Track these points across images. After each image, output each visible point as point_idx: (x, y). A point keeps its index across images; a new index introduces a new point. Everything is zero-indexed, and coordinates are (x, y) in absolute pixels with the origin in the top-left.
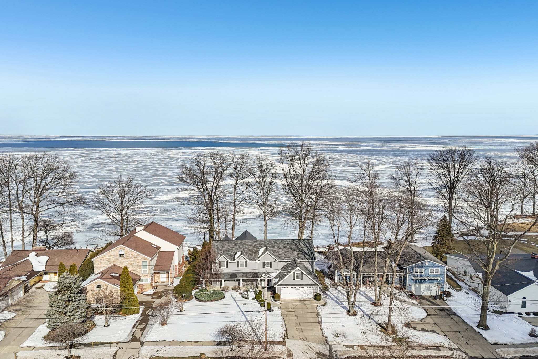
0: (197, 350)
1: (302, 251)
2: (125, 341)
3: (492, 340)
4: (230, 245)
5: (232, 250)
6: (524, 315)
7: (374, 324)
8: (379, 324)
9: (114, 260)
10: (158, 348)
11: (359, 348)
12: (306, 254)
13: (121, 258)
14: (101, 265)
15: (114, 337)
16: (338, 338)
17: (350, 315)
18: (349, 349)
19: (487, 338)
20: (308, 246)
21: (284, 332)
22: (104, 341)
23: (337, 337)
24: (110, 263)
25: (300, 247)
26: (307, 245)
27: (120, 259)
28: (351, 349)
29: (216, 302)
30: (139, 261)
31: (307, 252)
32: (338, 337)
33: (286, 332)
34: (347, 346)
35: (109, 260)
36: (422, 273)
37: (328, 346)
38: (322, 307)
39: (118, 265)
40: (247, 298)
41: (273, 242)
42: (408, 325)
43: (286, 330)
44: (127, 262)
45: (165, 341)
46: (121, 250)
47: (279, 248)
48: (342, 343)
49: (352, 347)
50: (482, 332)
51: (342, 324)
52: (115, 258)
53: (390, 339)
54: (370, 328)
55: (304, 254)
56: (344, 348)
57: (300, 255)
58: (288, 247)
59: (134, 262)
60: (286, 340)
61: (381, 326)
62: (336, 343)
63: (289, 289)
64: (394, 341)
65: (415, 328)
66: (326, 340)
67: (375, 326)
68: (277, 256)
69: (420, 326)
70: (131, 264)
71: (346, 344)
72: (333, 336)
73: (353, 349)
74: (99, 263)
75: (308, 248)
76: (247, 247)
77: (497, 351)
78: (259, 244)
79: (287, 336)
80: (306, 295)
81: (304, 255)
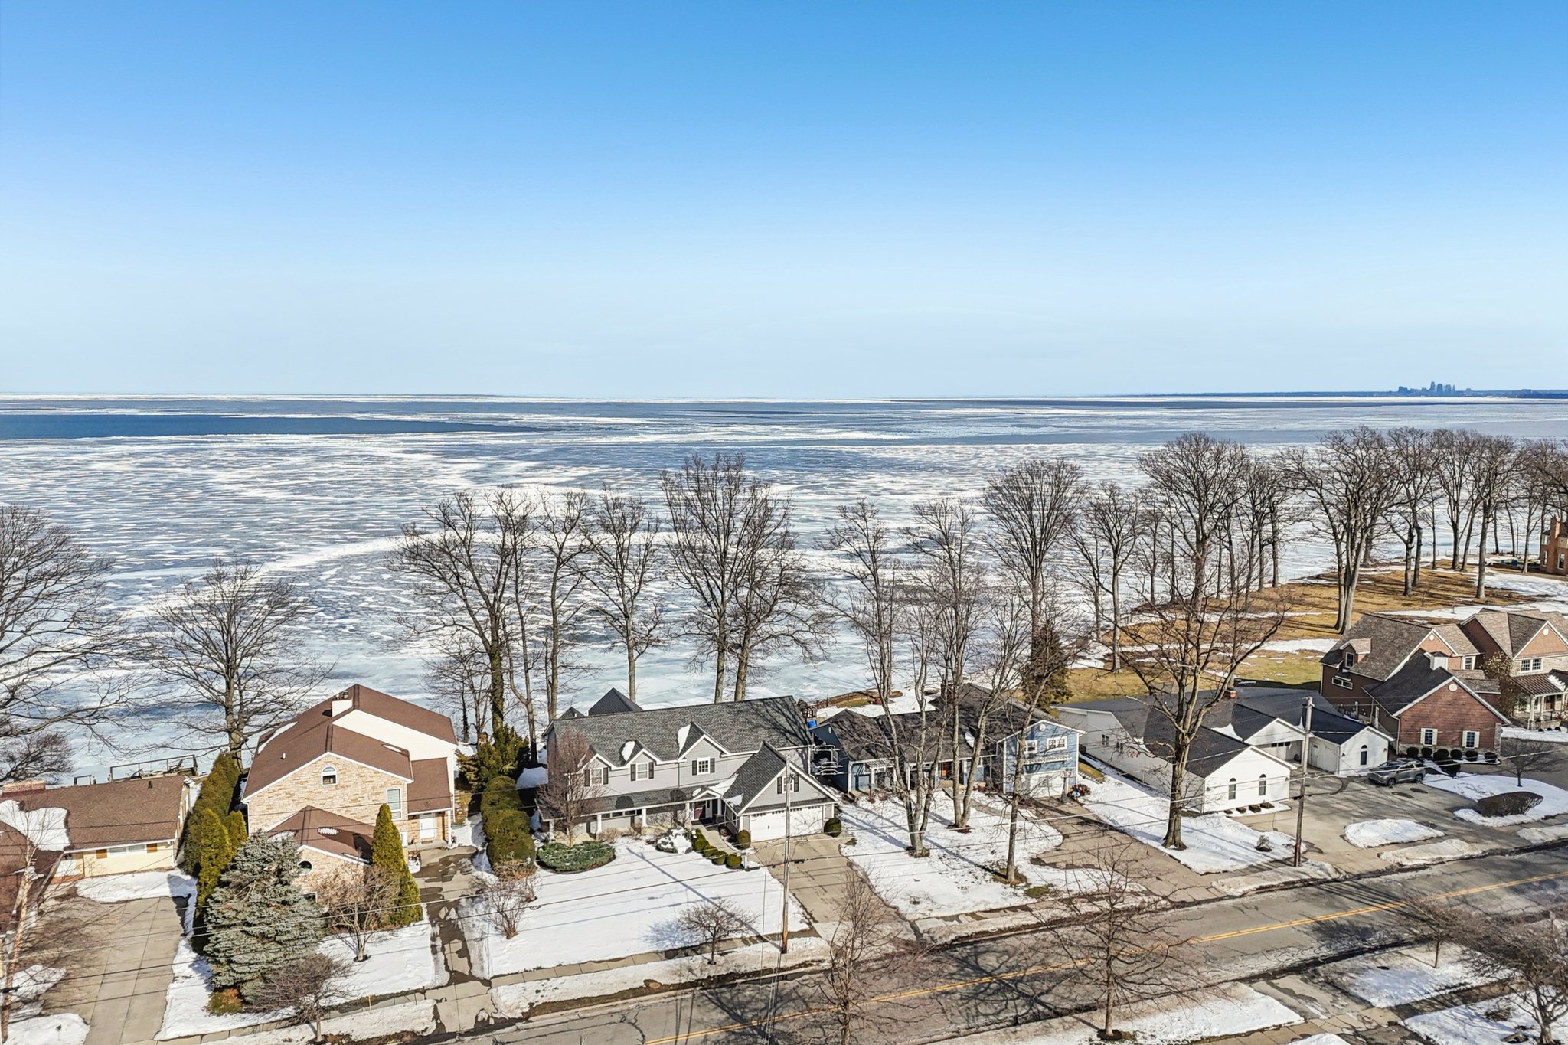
0: (631, 975)
1: (776, 727)
2: (438, 984)
3: (1199, 867)
4: (601, 729)
5: (610, 739)
6: (1236, 813)
7: (973, 868)
8: (983, 868)
9: (307, 795)
10: (537, 985)
11: (970, 918)
12: (788, 732)
13: (327, 789)
14: (271, 811)
15: (404, 978)
16: (918, 906)
17: (916, 857)
18: (951, 923)
19: (1189, 864)
20: (787, 713)
21: (801, 910)
22: (384, 993)
23: (915, 903)
24: (297, 804)
25: (769, 717)
26: (784, 710)
27: (324, 791)
28: (955, 922)
29: (602, 869)
30: (379, 790)
31: (789, 728)
32: (918, 903)
33: (805, 909)
34: (944, 918)
35: (292, 795)
36: (1033, 749)
37: (908, 925)
38: (850, 847)
39: (319, 807)
40: (674, 851)
41: (703, 711)
42: (1036, 861)
43: (802, 906)
44: (346, 797)
45: (539, 968)
46: (329, 765)
47: (723, 725)
48: (933, 915)
49: (956, 917)
50: (1177, 854)
51: (912, 878)
52: (312, 788)
53: (1020, 892)
54: (970, 878)
55: (784, 732)
56: (941, 923)
57: (775, 736)
58: (741, 719)
59: (366, 795)
60: (814, 924)
61: (988, 870)
62: (921, 916)
63: (770, 818)
64: (1028, 894)
65: (1053, 865)
66: (897, 913)
67: (979, 872)
68: (723, 743)
69: (1061, 860)
70: (355, 801)
71: (941, 914)
72: (908, 902)
73: (960, 922)
74: (265, 808)
75: (787, 718)
76: (645, 729)
77: (1215, 884)
78: (671, 719)
79: (813, 918)
80: (806, 826)
81: (784, 734)
